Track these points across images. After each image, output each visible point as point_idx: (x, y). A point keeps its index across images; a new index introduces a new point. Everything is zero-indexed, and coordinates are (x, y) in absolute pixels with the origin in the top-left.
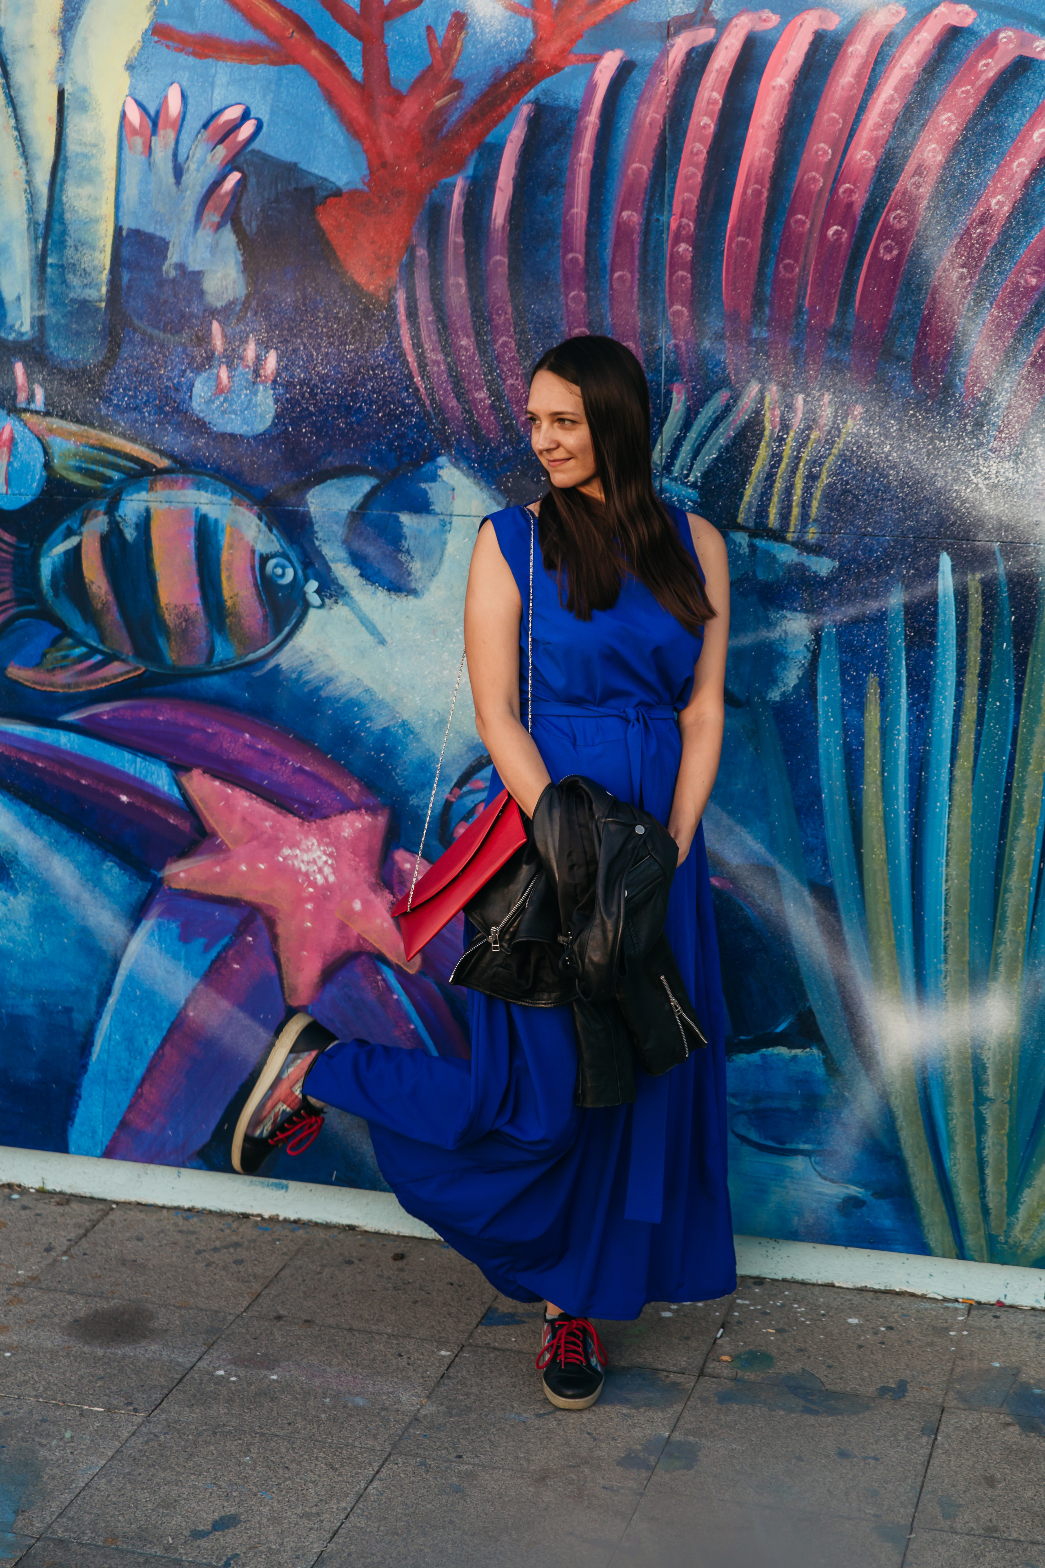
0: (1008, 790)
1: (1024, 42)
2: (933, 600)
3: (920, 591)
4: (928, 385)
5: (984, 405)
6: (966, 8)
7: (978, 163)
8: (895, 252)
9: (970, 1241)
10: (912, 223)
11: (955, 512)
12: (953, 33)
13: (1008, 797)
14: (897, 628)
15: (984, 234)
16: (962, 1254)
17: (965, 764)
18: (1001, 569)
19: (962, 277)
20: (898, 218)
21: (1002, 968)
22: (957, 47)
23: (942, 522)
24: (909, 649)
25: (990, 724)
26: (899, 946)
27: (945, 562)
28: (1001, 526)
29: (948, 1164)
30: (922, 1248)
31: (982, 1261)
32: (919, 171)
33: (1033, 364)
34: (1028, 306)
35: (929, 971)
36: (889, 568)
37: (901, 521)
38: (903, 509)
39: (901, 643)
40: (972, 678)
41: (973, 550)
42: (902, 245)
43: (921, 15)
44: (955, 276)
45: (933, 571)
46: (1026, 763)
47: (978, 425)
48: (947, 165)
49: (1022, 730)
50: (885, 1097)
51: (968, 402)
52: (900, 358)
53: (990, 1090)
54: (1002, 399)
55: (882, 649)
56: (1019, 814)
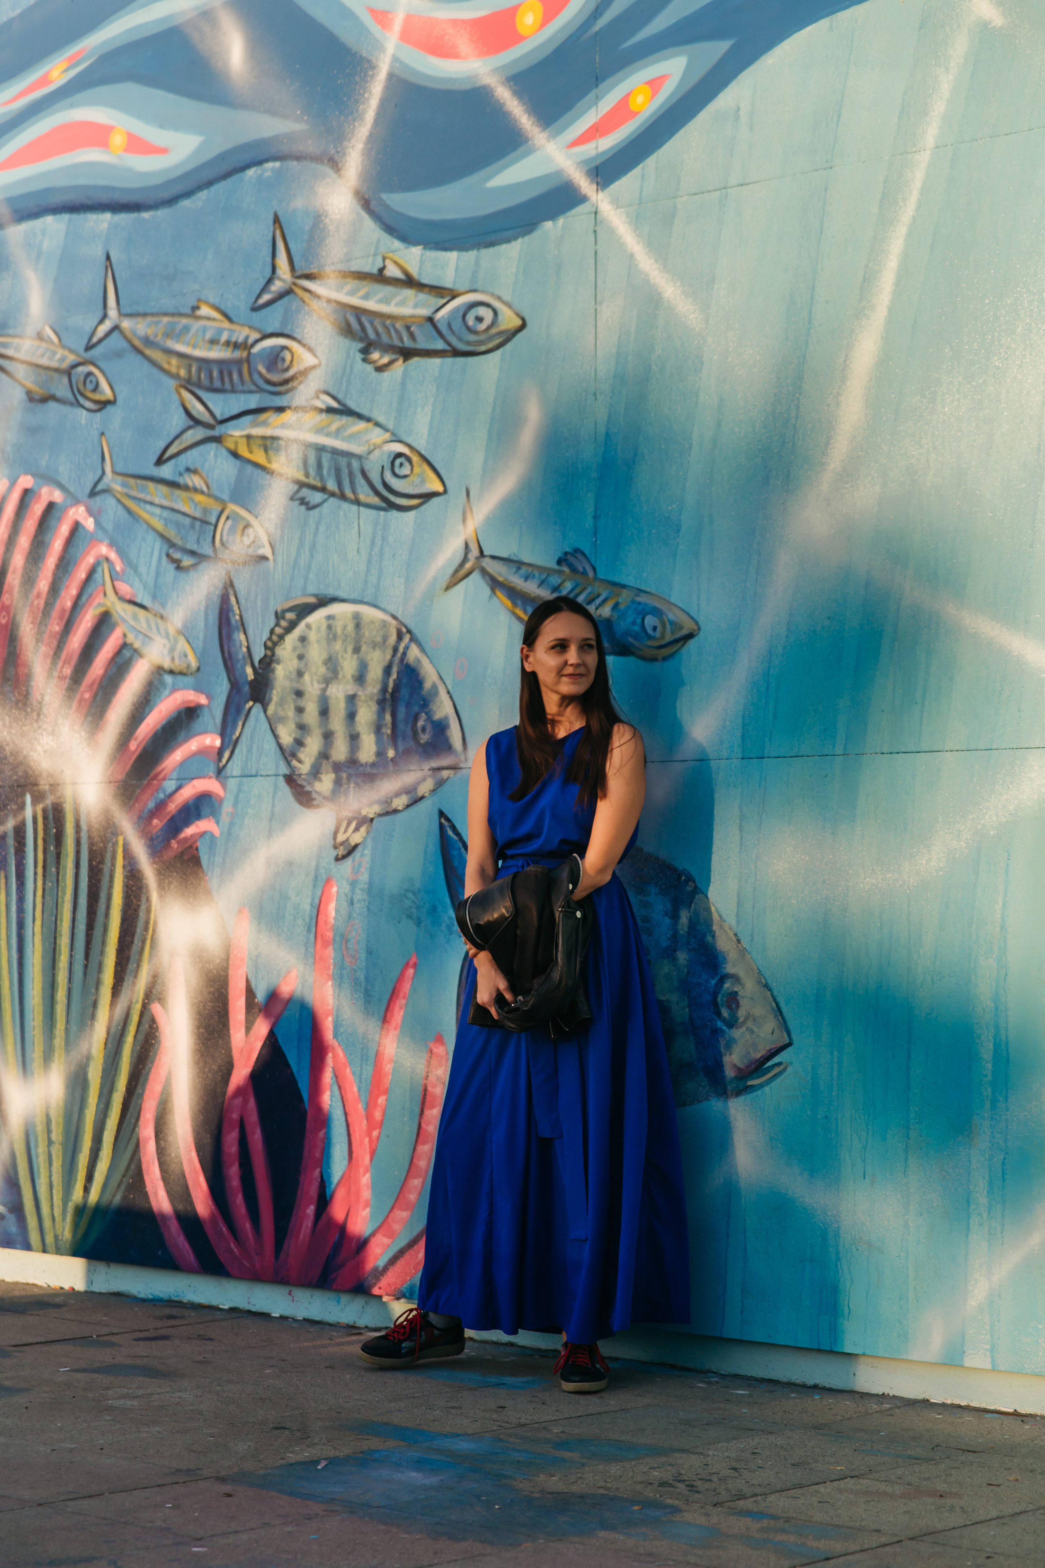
0: (55, 938)
1: (51, 494)
2: (23, 824)
3: (19, 818)
4: (19, 694)
5: (40, 703)
6: (29, 477)
7: (36, 564)
8: (6, 619)
9: (49, 1239)
10: (12, 601)
11: (31, 768)
12: (26, 492)
13: (55, 943)
14: (11, 842)
15: (38, 604)
16: (44, 1251)
17: (38, 923)
18: (49, 801)
19: (31, 630)
20: (7, 599)
21: (56, 1054)
22: (27, 499)
23: (26, 775)
24: (16, 854)
25: (47, 897)
26: (15, 1043)
27: (28, 799)
28: (51, 776)
29: (37, 1189)
30: (28, 1247)
31: (52, 1254)
32: (14, 572)
33: (59, 677)
34: (55, 643)
35: (28, 1059)
36: (7, 805)
37: (11, 776)
38: (12, 770)
39: (12, 851)
40: (40, 870)
41: (39, 791)
42: (8, 613)
43: (13, 483)
44: (28, 629)
45: (22, 807)
46: (62, 920)
47: (39, 715)
48: (25, 567)
49: (60, 900)
50: (11, 1144)
51: (35, 703)
52: (9, 680)
53: (54, 1137)
54: (47, 699)
55: (6, 855)
56: (60, 954)
